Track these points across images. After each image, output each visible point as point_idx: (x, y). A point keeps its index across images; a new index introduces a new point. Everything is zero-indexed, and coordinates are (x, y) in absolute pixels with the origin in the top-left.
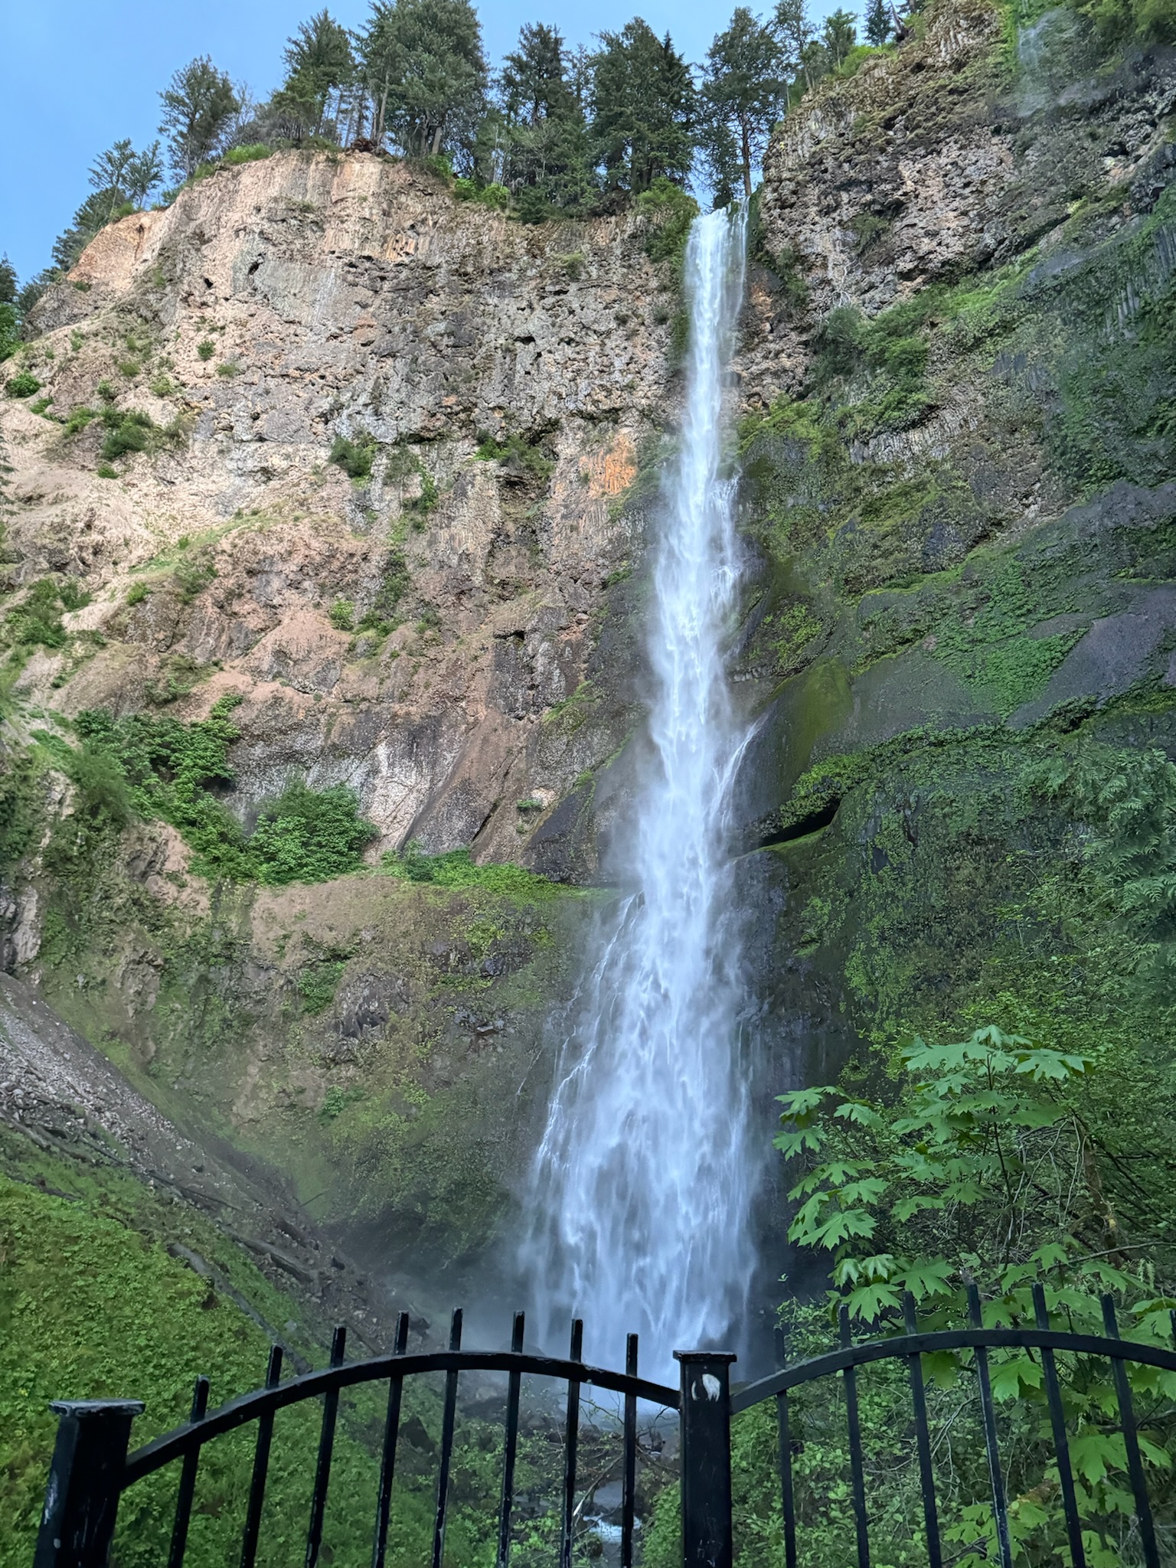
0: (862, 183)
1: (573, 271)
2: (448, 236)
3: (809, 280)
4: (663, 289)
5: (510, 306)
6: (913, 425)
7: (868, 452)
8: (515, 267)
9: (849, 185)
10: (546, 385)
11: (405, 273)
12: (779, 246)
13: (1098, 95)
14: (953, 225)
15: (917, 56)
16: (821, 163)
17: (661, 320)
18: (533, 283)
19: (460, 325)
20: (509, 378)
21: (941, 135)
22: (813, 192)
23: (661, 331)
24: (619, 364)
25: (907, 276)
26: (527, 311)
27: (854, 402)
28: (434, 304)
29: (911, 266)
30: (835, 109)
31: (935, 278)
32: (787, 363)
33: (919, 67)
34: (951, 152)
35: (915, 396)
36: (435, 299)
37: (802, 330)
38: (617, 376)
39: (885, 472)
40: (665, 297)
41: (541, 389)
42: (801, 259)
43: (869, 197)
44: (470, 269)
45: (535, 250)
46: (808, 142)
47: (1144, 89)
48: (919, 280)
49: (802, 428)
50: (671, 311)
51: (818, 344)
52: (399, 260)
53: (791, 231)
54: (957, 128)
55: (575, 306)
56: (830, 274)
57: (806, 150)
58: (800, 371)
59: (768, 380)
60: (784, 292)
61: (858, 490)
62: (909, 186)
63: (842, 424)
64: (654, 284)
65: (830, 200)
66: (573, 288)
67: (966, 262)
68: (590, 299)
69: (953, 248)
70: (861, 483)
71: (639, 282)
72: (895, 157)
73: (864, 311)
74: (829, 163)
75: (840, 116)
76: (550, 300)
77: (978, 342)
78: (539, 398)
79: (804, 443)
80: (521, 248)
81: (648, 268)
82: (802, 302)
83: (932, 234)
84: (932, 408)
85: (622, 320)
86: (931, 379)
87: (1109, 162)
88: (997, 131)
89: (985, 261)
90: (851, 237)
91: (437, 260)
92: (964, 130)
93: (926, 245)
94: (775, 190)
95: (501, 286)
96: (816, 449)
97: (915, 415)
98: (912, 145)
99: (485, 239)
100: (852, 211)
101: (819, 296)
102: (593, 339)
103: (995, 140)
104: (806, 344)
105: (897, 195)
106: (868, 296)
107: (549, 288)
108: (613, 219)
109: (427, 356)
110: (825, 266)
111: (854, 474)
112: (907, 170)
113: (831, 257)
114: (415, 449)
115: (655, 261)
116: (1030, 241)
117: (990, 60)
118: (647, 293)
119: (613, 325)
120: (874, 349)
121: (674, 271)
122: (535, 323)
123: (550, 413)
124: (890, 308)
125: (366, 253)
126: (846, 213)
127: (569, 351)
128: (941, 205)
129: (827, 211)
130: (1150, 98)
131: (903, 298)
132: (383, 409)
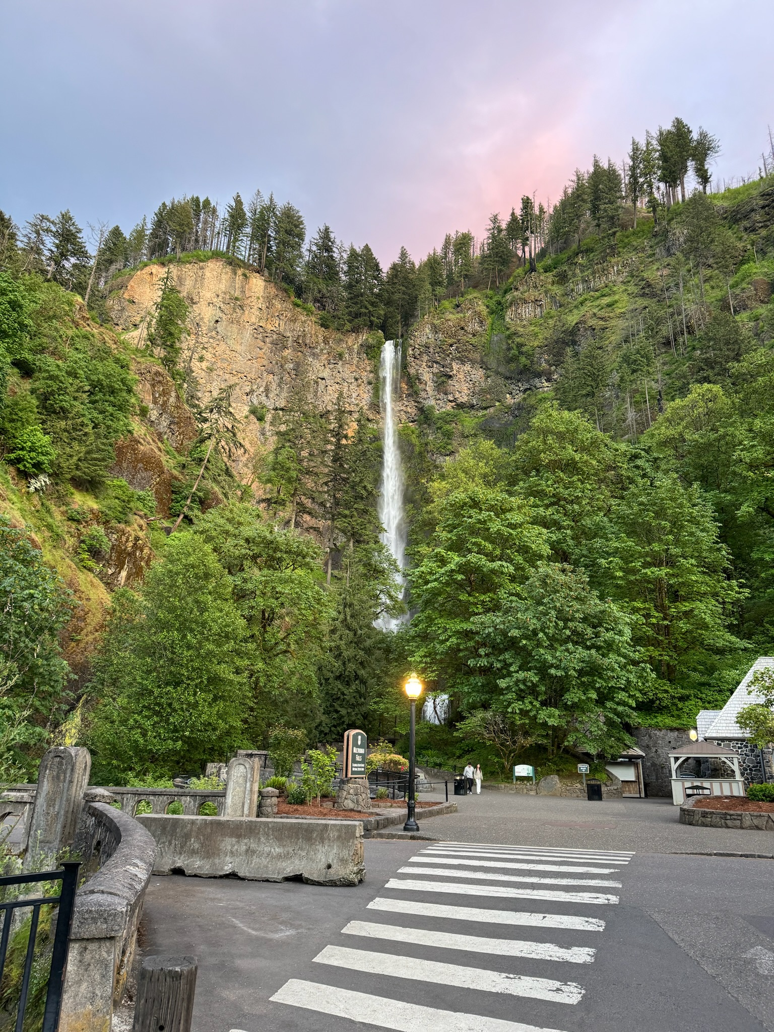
0: (439, 364)
1: (341, 356)
2: (292, 324)
3: (420, 387)
4: (371, 372)
5: (317, 364)
6: (447, 455)
7: (434, 458)
8: (319, 348)
9: (437, 363)
10: (329, 398)
11: (275, 337)
12: (412, 371)
13: (508, 374)
14: (466, 392)
15: (463, 324)
16: (429, 348)
17: (370, 383)
18: (326, 356)
19: (298, 367)
20: (316, 392)
21: (466, 360)
22: (425, 358)
23: (369, 387)
24: (354, 395)
25: (451, 401)
26: (323, 367)
27: (431, 438)
28: (287, 353)
29: (452, 399)
30: (435, 329)
31: (457, 405)
32: (410, 410)
33: (462, 328)
34: (467, 367)
35: (449, 447)
36: (287, 351)
37: (416, 402)
38: (353, 400)
39: (438, 467)
40: (372, 375)
41: (327, 398)
42: (419, 380)
43: (442, 369)
44: (301, 342)
45: (326, 341)
46: (425, 337)
47: (519, 381)
48: (454, 404)
49: (414, 440)
50: (374, 381)
51: (421, 410)
52: (272, 328)
53: (417, 367)
54: (471, 360)
55: (341, 370)
56: (427, 389)
57: (424, 340)
58: (413, 414)
59: (402, 413)
60: (412, 387)
61: (430, 470)
62: (455, 372)
63: (426, 445)
64: (368, 368)
65: (430, 364)
66: (340, 363)
67: (468, 405)
68: (346, 369)
69: (464, 399)
70: (431, 468)
71: (363, 366)
72: (452, 360)
73: (437, 407)
74: (431, 350)
75: (436, 332)
76: (331, 366)
77: (467, 436)
78: (326, 402)
79: (414, 445)
80: (321, 339)
81: (367, 362)
82: (416, 393)
83: (460, 392)
84: (453, 452)
85: (356, 379)
86: (454, 442)
87: (508, 396)
88: (481, 367)
89: (472, 407)
90: (435, 379)
91: (288, 334)
92: (473, 362)
93: (457, 395)
94: (413, 350)
95: (314, 354)
96: (417, 449)
97: (448, 453)
98: (458, 359)
99: (307, 330)
100: (437, 371)
101: (423, 394)
102: (346, 384)
103: (481, 370)
104: (416, 406)
105: (451, 374)
106: (438, 402)
107: (332, 361)
108: (354, 334)
109: (286, 377)
110: (426, 384)
111: (429, 464)
112: (455, 366)
113: (428, 383)
114: (281, 413)
115: (369, 359)
116: (486, 408)
117: (483, 339)
118: (366, 371)
119: (353, 381)
120: (438, 425)
121: (375, 366)
122: (326, 374)
123: (329, 408)
124: (444, 410)
125: (261, 325)
126: (435, 370)
127: (337, 386)
128: (463, 383)
129: (429, 367)
130: (520, 385)
131: (448, 408)
132: (269, 395)
